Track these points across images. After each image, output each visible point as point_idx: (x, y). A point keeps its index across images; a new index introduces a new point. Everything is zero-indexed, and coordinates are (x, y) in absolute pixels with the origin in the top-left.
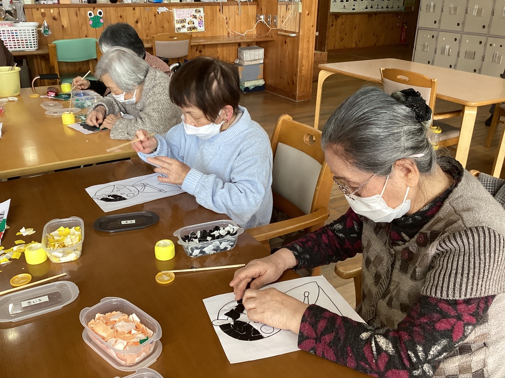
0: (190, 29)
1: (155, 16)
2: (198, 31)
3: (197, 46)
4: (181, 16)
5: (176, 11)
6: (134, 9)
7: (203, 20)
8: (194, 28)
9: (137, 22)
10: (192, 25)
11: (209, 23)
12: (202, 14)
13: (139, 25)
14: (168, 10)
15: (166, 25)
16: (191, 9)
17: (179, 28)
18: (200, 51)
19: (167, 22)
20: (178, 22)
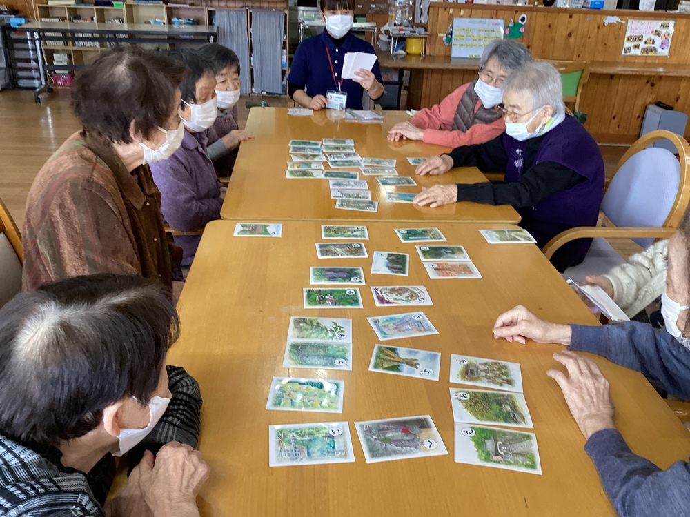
0: (646, 50)
1: (598, 28)
2: (658, 54)
3: (650, 77)
4: (638, 31)
6: (571, 17)
7: (670, 39)
8: (653, 50)
9: (570, 35)
10: (650, 46)
11: (678, 45)
13: (572, 39)
14: (619, 20)
15: (611, 42)
16: (655, 22)
17: (629, 49)
18: (652, 85)
19: (613, 38)
20: (630, 39)
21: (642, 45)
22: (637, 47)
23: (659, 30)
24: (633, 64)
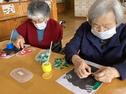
0: (10, 12)
2: (13, 13)
3: (14, 18)
4: (6, 8)
5: (3, 6)
7: (14, 9)
8: (11, 12)
10: (10, 11)
11: (16, 9)
12: (13, 6)
16: (9, 5)
17: (5, 12)
20: (5, 10)
21: (8, 11)
22: (7, 12)
23: (11, 7)
24: (8, 16)
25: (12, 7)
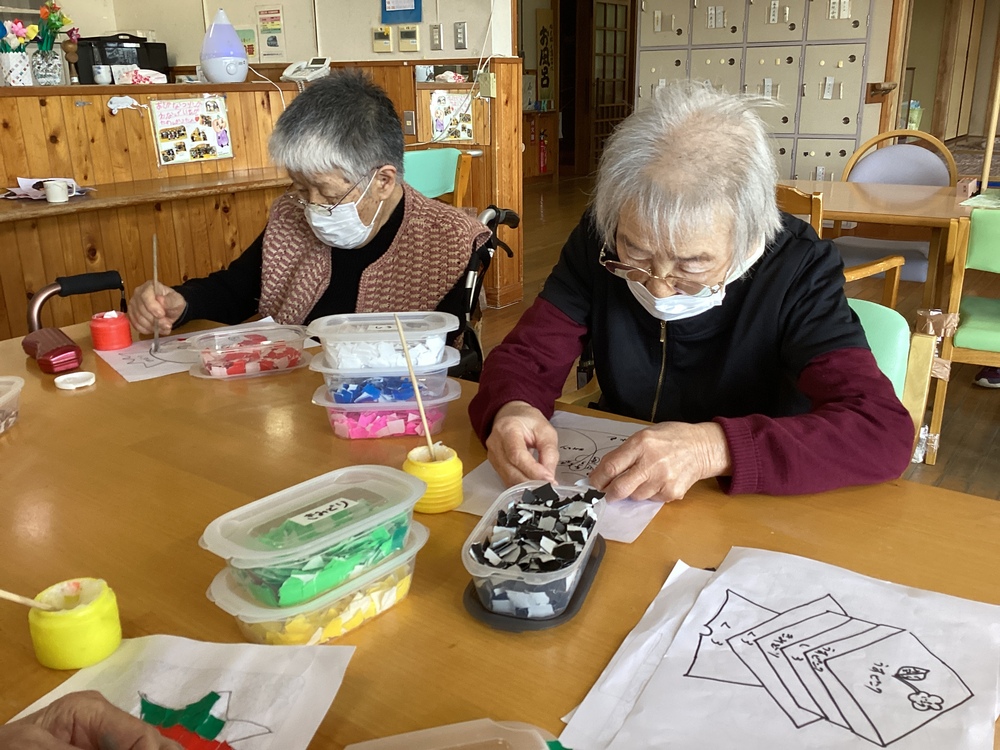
0: (199, 152)
1: (103, 120)
2: (218, 157)
3: (217, 196)
4: (173, 120)
5: (159, 106)
6: (43, 103)
7: (227, 129)
8: (208, 150)
10: (200, 143)
11: (241, 138)
13: (61, 147)
14: (136, 103)
15: (134, 145)
16: (195, 102)
17: (170, 152)
18: (226, 210)
19: (136, 137)
20: (165, 135)
21: (190, 145)
22: (181, 147)
23: (206, 114)
24: (184, 178)
25: (213, 116)
